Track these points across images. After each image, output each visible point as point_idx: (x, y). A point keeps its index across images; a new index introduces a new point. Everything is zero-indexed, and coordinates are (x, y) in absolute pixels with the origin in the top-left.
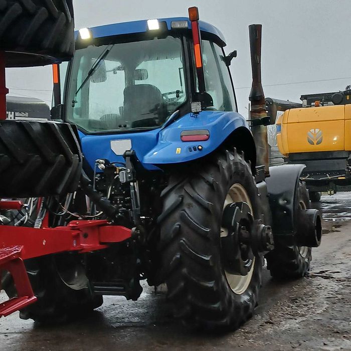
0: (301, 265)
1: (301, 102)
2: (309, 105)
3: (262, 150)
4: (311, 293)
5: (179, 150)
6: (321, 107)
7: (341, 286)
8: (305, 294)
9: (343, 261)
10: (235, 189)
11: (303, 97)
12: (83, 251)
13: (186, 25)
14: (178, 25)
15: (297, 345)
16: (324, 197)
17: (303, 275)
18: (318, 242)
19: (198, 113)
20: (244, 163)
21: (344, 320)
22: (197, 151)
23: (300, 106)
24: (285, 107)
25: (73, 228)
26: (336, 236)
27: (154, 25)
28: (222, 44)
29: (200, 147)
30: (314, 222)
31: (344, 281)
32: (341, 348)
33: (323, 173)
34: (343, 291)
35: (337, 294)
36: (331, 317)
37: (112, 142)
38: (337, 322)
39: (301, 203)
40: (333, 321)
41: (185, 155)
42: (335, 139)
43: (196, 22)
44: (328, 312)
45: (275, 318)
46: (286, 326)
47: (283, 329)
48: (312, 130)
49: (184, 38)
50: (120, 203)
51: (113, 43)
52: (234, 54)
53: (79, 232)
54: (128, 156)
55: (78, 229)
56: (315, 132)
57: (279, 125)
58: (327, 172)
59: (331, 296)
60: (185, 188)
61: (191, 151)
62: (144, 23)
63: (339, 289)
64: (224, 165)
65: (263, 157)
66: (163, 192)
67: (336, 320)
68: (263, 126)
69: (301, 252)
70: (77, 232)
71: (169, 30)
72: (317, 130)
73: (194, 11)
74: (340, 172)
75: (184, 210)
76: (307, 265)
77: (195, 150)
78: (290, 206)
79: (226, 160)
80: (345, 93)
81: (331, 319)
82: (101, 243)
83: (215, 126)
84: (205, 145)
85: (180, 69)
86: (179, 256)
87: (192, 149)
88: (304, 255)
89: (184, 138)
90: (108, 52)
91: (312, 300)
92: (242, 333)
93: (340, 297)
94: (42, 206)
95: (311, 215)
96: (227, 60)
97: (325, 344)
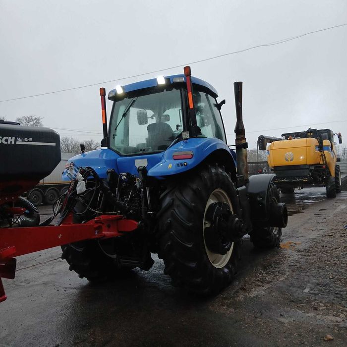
0: (274, 240)
1: (282, 138)
2: (286, 138)
3: (243, 165)
4: (278, 261)
5: (170, 166)
6: (293, 140)
7: (300, 256)
8: (274, 262)
9: (304, 235)
10: (217, 192)
11: (283, 135)
12: (105, 238)
13: (183, 80)
14: (178, 80)
15: (259, 315)
16: (296, 190)
17: (275, 245)
18: (285, 225)
19: (187, 139)
20: (225, 174)
21: (299, 288)
22: (184, 167)
23: (281, 140)
24: (271, 140)
25: (97, 222)
26: (300, 216)
27: (161, 81)
28: (215, 96)
29: (186, 164)
30: (282, 211)
31: (303, 251)
32: (294, 321)
33: (294, 178)
34: (301, 260)
35: (297, 263)
36: (290, 285)
37: (136, 161)
38: (294, 289)
39: (274, 199)
40: (291, 288)
41: (174, 169)
42: (302, 158)
43: (189, 77)
44: (289, 280)
45: (248, 284)
46: (255, 293)
47: (252, 295)
48: (288, 153)
49: (182, 89)
50: (137, 203)
51: (138, 96)
52: (224, 102)
53: (101, 224)
54: (140, 170)
55: (101, 223)
56: (290, 154)
57: (268, 150)
58: (297, 177)
59: (292, 264)
60: (175, 193)
61: (179, 166)
62: (155, 80)
63: (298, 258)
64: (206, 176)
65: (244, 169)
66: (162, 196)
67: (293, 287)
68: (243, 149)
69: (273, 231)
70: (99, 225)
71: (171, 84)
72: (290, 153)
73: (187, 70)
74: (305, 177)
75: (174, 210)
76: (278, 239)
77: (182, 165)
78: (265, 202)
79: (208, 172)
80: (308, 132)
81: (290, 287)
82: (119, 232)
83: (198, 148)
84: (190, 162)
85: (179, 110)
86: (169, 243)
87: (180, 165)
88: (276, 233)
89: (175, 157)
90: (134, 101)
91: (278, 268)
92: (221, 299)
93: (298, 265)
94: (65, 207)
95: (280, 207)
96: (219, 106)
97: (281, 315)
